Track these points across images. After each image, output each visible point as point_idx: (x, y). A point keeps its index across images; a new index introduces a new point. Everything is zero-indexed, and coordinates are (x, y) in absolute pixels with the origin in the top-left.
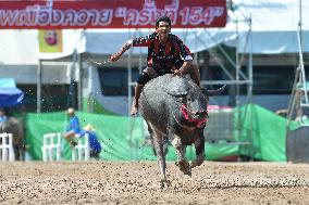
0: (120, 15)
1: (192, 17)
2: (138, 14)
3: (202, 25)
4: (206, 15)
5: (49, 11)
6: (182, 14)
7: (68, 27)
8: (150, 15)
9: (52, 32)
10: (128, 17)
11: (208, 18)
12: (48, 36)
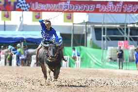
0: (98, 7)
1: (128, 9)
2: (105, 7)
3: (132, 12)
4: (134, 8)
5: (68, 5)
6: (124, 7)
7: (76, 12)
8: (110, 7)
9: (69, 14)
10: (101, 8)
11: (135, 9)
12: (67, 15)
